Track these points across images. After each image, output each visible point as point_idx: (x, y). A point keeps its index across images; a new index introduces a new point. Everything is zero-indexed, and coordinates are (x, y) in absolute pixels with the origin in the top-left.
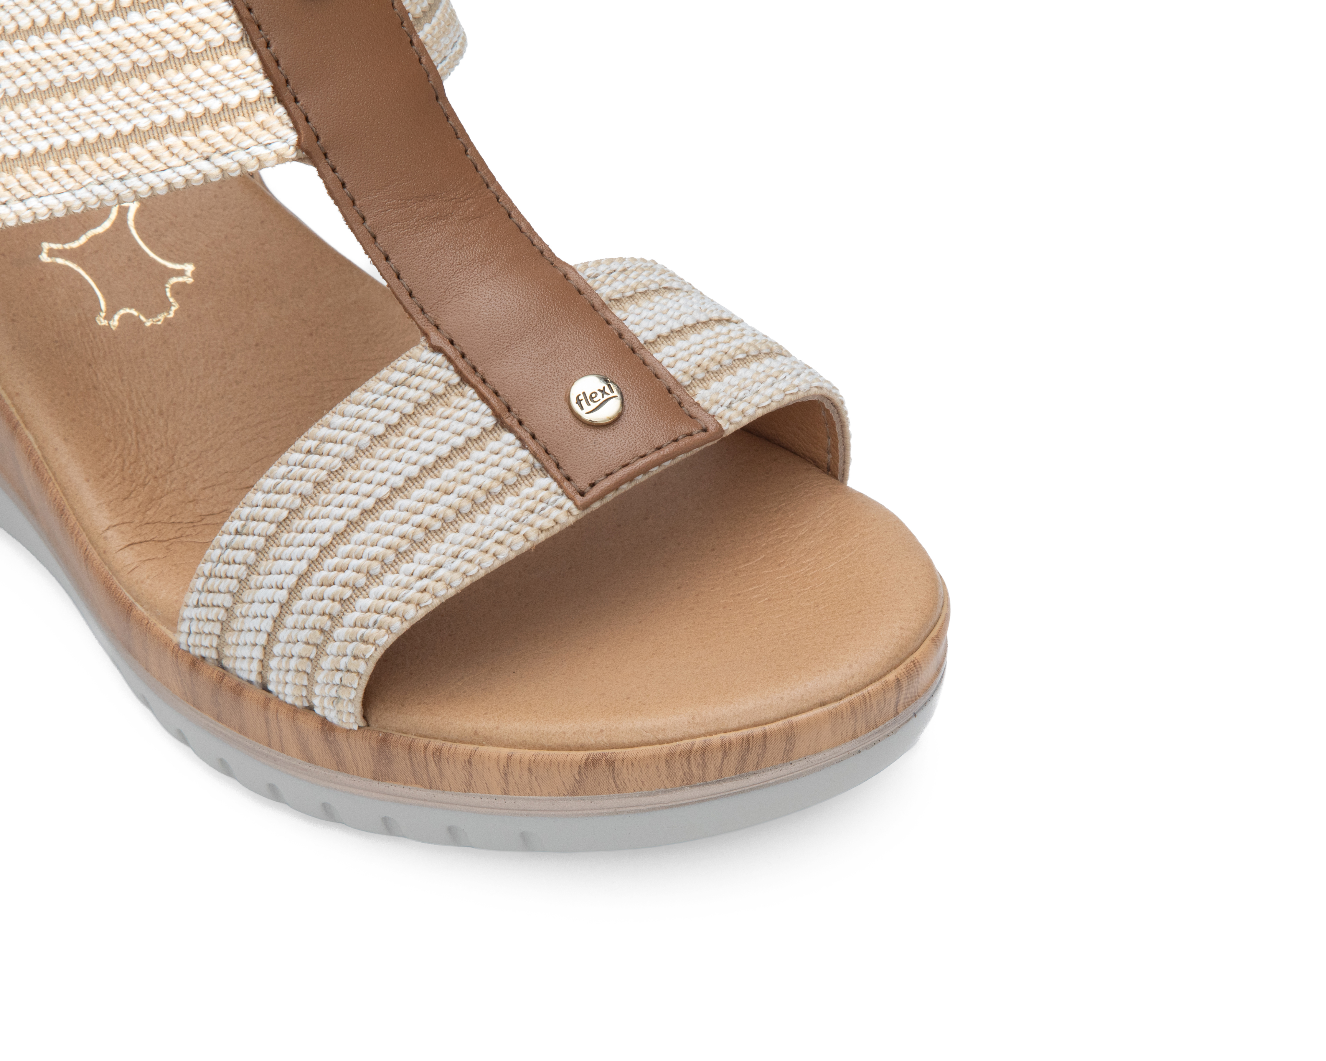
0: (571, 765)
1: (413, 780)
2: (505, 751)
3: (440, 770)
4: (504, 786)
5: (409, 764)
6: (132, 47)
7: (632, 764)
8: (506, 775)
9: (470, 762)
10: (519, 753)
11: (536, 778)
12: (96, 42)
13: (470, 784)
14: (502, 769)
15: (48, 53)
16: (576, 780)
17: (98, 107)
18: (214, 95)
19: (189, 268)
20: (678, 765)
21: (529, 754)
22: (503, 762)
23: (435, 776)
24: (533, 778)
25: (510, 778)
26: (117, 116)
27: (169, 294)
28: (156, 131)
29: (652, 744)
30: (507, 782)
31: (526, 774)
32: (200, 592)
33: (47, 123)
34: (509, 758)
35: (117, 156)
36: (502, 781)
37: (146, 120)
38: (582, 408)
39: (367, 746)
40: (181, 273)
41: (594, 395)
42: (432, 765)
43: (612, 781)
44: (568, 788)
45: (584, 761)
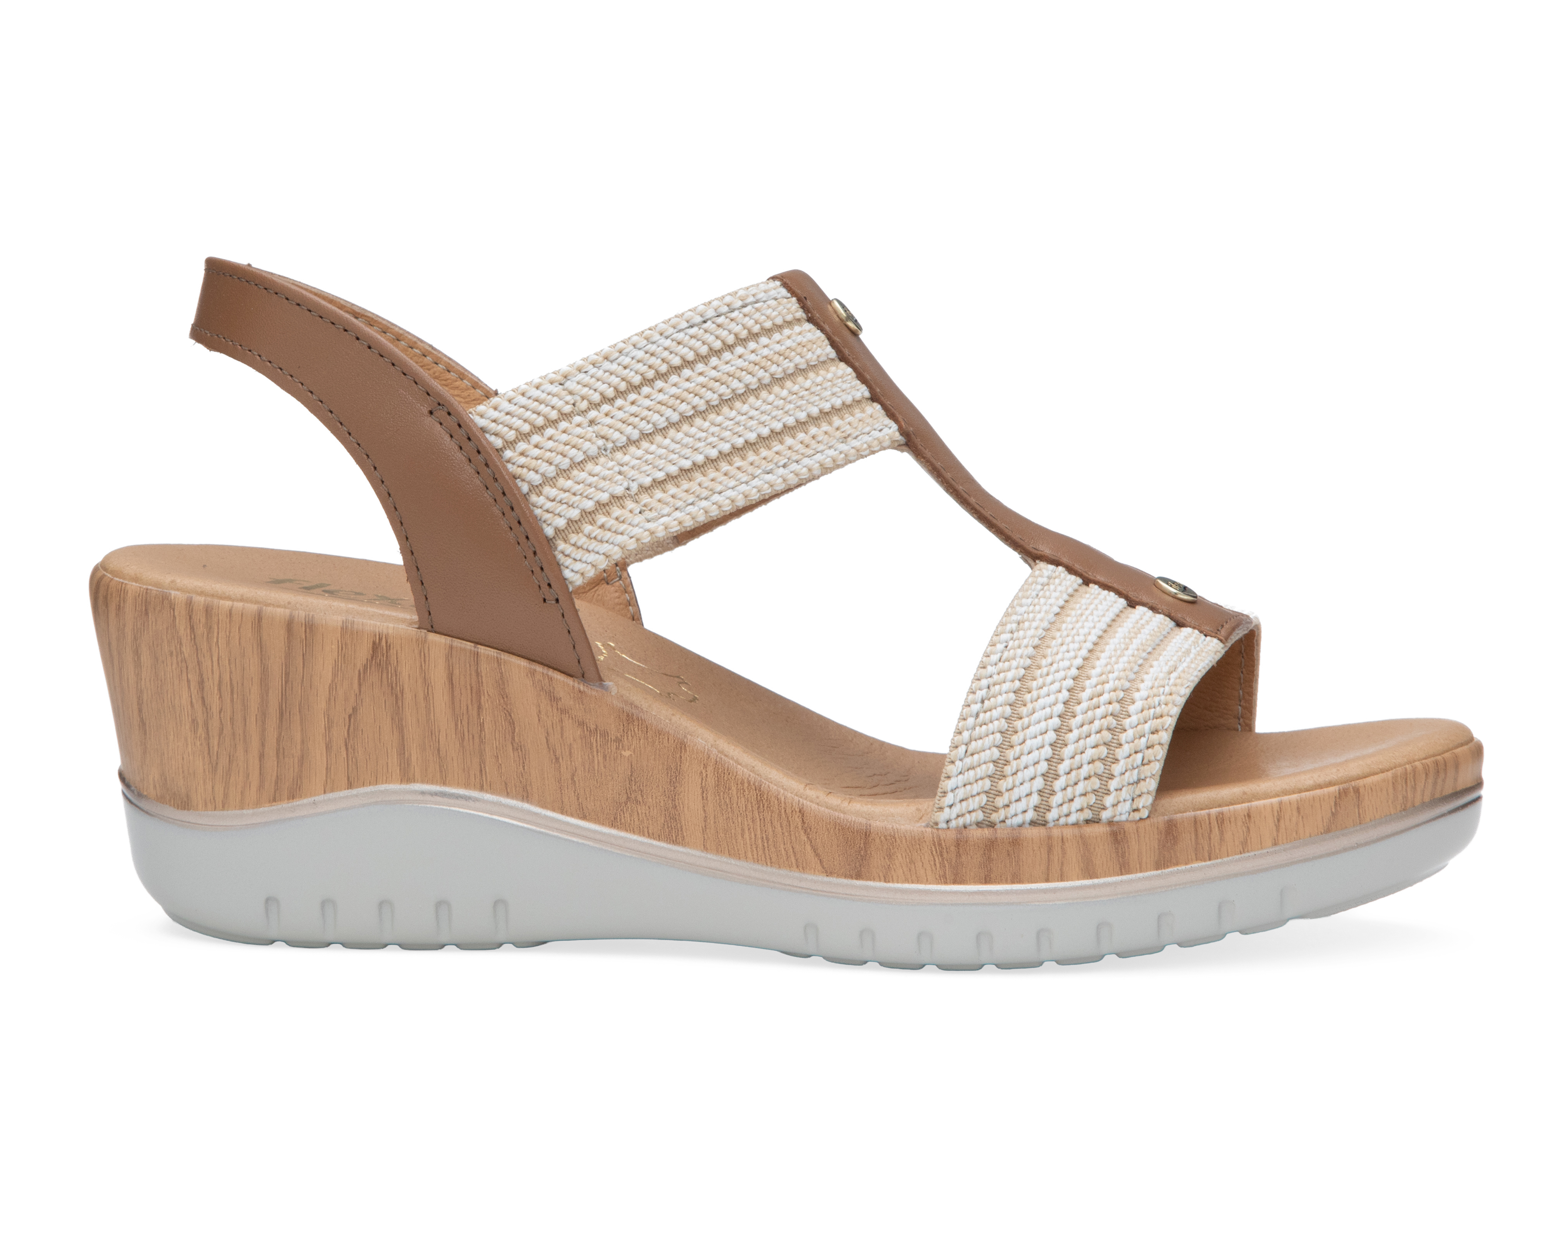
0: (1329, 797)
1: (1194, 857)
2: (1275, 800)
3: (1222, 833)
4: (1275, 833)
5: (1193, 836)
6: (769, 363)
7: (1371, 789)
8: (1279, 820)
9: (1249, 816)
10: (1285, 798)
11: (1302, 817)
12: (740, 363)
13: (1246, 842)
14: (1276, 814)
15: (701, 379)
16: (1332, 812)
17: (753, 413)
20: (1400, 789)
21: (1295, 797)
22: (1276, 808)
23: (1216, 844)
24: (1301, 818)
25: (1282, 822)
26: (769, 417)
28: (801, 425)
29: (1377, 774)
30: (1278, 830)
31: (1295, 813)
33: (713, 434)
34: (1281, 803)
35: (776, 449)
36: (1274, 828)
37: (792, 418)
39: (1156, 832)
42: (1216, 831)
43: (1357, 810)
44: (1325, 825)
45: (1337, 792)
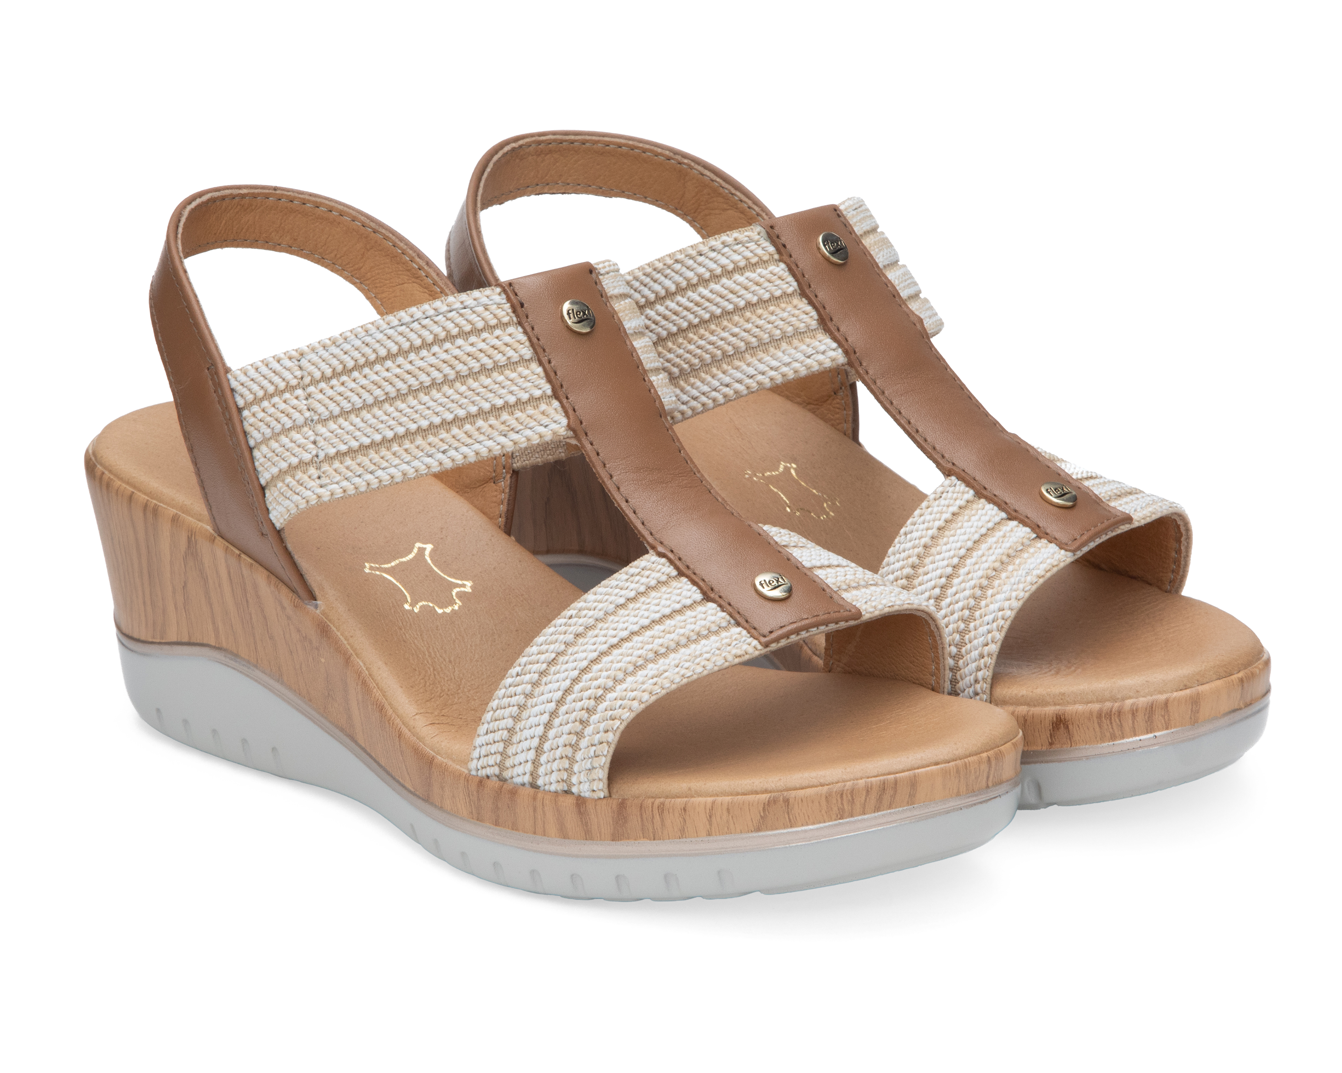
0: (758, 803)
1: (641, 835)
2: (710, 799)
3: (662, 821)
4: (708, 827)
5: (639, 819)
6: (457, 362)
7: (802, 800)
8: (710, 817)
9: (685, 810)
10: (719, 799)
11: (732, 817)
12: (433, 360)
13: (684, 830)
14: (708, 811)
15: (398, 371)
16: (761, 816)
17: (431, 404)
18: (511, 392)
19: (469, 584)
20: (835, 801)
21: (728, 799)
22: (709, 806)
23: (659, 828)
24: (730, 817)
25: (714, 819)
26: (444, 409)
27: (455, 597)
28: (471, 418)
29: (816, 786)
30: (711, 825)
31: (725, 813)
32: (489, 723)
33: (394, 418)
34: (714, 803)
35: (441, 436)
36: (707, 822)
37: (464, 410)
38: (764, 588)
39: (610, 811)
40: (464, 586)
41: (771, 582)
42: (657, 817)
43: (787, 816)
44: (755, 825)
45: (767, 799)
